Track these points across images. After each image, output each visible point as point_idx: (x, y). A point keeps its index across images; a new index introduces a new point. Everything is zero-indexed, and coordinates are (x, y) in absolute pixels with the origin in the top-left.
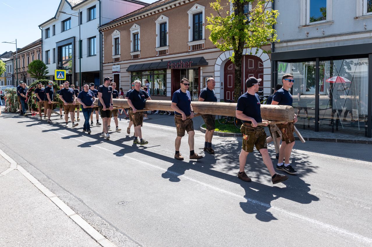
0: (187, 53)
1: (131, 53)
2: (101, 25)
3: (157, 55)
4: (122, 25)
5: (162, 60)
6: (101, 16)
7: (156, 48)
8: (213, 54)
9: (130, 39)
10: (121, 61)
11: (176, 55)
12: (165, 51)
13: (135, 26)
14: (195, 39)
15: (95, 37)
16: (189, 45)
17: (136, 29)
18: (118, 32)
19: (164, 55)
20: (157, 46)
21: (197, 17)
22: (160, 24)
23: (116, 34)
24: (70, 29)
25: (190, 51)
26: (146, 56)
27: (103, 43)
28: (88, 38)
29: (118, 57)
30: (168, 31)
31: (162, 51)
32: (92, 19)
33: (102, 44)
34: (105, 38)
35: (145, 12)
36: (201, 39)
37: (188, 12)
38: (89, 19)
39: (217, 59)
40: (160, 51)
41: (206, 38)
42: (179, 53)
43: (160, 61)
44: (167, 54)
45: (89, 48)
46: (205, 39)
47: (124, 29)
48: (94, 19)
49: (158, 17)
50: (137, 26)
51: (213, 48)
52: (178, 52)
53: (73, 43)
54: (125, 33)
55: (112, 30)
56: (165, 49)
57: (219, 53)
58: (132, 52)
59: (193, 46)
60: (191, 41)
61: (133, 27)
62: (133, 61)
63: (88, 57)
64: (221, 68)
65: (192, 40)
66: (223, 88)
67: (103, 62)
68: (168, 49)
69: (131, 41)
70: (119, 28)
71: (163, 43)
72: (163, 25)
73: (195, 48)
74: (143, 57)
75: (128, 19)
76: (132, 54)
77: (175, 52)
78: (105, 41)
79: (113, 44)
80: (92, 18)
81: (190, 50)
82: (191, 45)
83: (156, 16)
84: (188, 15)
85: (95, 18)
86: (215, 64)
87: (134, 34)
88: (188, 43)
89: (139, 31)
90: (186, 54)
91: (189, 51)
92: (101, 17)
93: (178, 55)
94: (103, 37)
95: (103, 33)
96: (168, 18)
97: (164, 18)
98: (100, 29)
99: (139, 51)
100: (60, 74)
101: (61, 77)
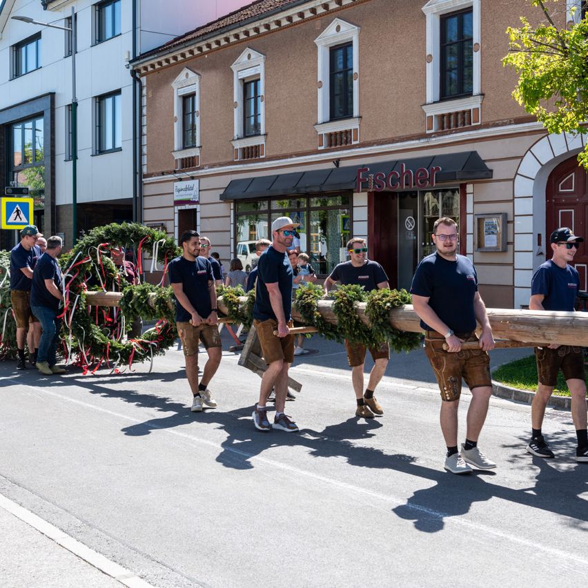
0: (422, 141)
1: (233, 140)
2: (138, 55)
3: (320, 148)
4: (207, 53)
5: (338, 164)
6: (138, 25)
7: (317, 124)
8: (507, 140)
9: (233, 96)
10: (203, 169)
11: (383, 146)
12: (347, 132)
13: (249, 56)
14: (448, 93)
15: (118, 92)
16: (428, 115)
17: (250, 64)
18: (191, 74)
19: (343, 145)
20: (320, 120)
21: (453, 24)
22: (330, 48)
23: (187, 81)
24: (38, 68)
25: (430, 135)
26: (284, 152)
27: (144, 111)
28: (96, 97)
29: (193, 155)
30: (356, 70)
31: (336, 133)
32: (107, 38)
33: (141, 115)
34: (150, 96)
35: (282, 11)
36: (470, 94)
37: (423, 9)
38: (100, 38)
39: (522, 158)
40: (330, 135)
41: (484, 92)
42: (393, 141)
43: (331, 166)
44: (353, 143)
45: (100, 126)
46: (482, 95)
47: (212, 66)
48: (114, 36)
49: (324, 27)
50: (254, 54)
51: (510, 124)
52: (390, 136)
53: (48, 114)
54: (214, 78)
55: (173, 70)
56: (348, 128)
57: (528, 140)
58: (238, 139)
59: (443, 116)
60: (434, 102)
61: (243, 58)
62: (241, 166)
63: (96, 155)
64: (536, 188)
65: (438, 99)
66: (541, 253)
67: (145, 170)
68: (358, 127)
69: (235, 105)
70: (194, 63)
71: (341, 106)
72: (340, 52)
73: (448, 123)
74: (275, 153)
75: (225, 36)
76: (238, 145)
77: (380, 137)
78: (149, 105)
79: (175, 115)
80: (109, 33)
81: (433, 131)
82: (433, 114)
83: (318, 23)
84: (424, 16)
85: (117, 33)
86: (517, 174)
87: (243, 80)
88: (424, 107)
89: (261, 70)
90: (417, 141)
91: (428, 132)
92: (138, 31)
93: (391, 145)
94: (144, 92)
95: (144, 79)
96: (356, 28)
97: (342, 29)
98: (134, 66)
99: (260, 135)
100: (18, 211)
101: (18, 220)
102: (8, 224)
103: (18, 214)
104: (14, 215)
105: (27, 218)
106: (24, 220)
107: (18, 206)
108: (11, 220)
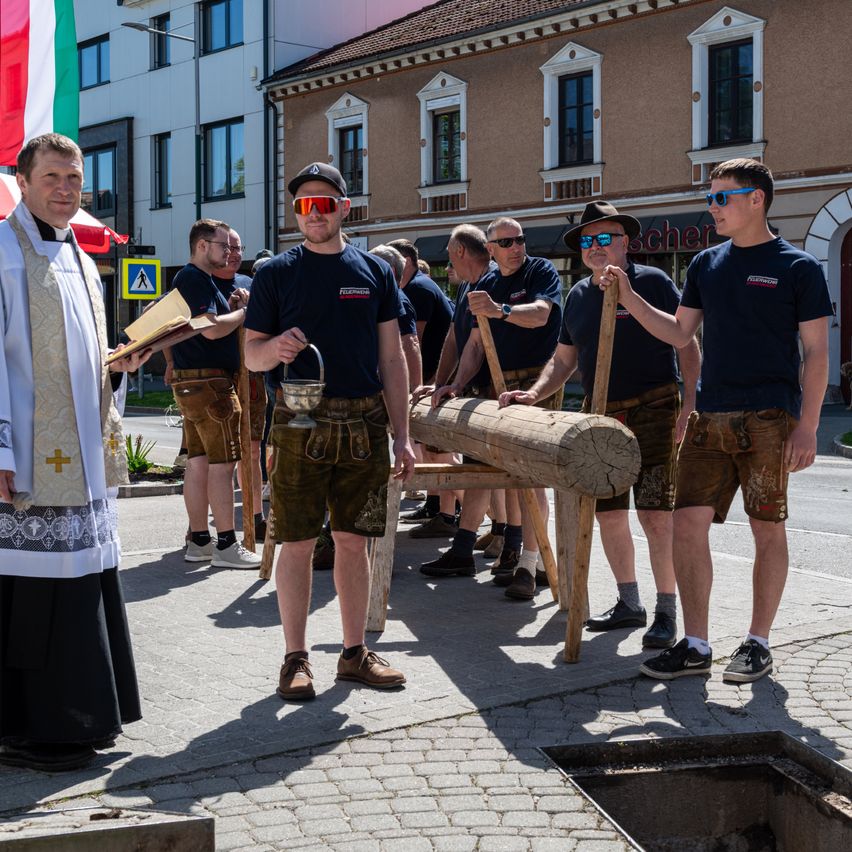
0: (687, 194)
1: (420, 187)
2: (271, 73)
3: (546, 200)
4: (379, 75)
5: (571, 220)
6: (271, 33)
7: (542, 170)
8: (796, 195)
9: (419, 132)
10: (373, 223)
11: (635, 199)
12: (586, 182)
13: (443, 83)
15: (240, 119)
16: (694, 163)
17: (444, 92)
18: (355, 101)
20: (547, 164)
22: (560, 77)
23: (348, 110)
24: (100, 83)
25: (699, 186)
26: (495, 203)
27: (281, 146)
29: (358, 205)
30: (597, 105)
31: (569, 182)
32: (215, 47)
33: (276, 152)
34: (290, 126)
35: (497, 29)
37: (689, 37)
38: (205, 48)
39: (815, 215)
40: (560, 185)
41: (769, 139)
42: (648, 193)
43: (564, 221)
46: (765, 141)
47: (387, 92)
48: (229, 46)
49: (552, 52)
50: (450, 80)
51: (800, 176)
52: (643, 186)
54: (390, 108)
55: (332, 93)
56: (587, 176)
57: (822, 195)
58: (427, 186)
60: (703, 149)
61: (435, 84)
62: (433, 220)
64: (831, 249)
66: (836, 325)
67: (282, 224)
68: (600, 175)
69: (423, 143)
70: (358, 88)
71: (574, 146)
72: (574, 86)
74: (482, 205)
77: (630, 188)
78: (287, 140)
80: (218, 39)
81: (701, 182)
83: (544, 46)
84: (689, 46)
86: (808, 233)
87: (433, 111)
88: (689, 154)
90: (681, 194)
91: (694, 183)
92: (271, 41)
93: (645, 198)
94: (281, 121)
95: (280, 105)
96: (599, 55)
97: (578, 55)
98: (268, 88)
99: (459, 181)
100: (142, 276)
101: (143, 288)
102: (130, 292)
103: (143, 280)
104: (137, 281)
105: (154, 284)
106: (150, 288)
107: (142, 270)
108: (135, 287)
